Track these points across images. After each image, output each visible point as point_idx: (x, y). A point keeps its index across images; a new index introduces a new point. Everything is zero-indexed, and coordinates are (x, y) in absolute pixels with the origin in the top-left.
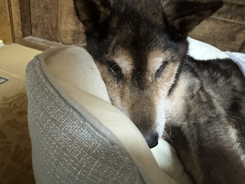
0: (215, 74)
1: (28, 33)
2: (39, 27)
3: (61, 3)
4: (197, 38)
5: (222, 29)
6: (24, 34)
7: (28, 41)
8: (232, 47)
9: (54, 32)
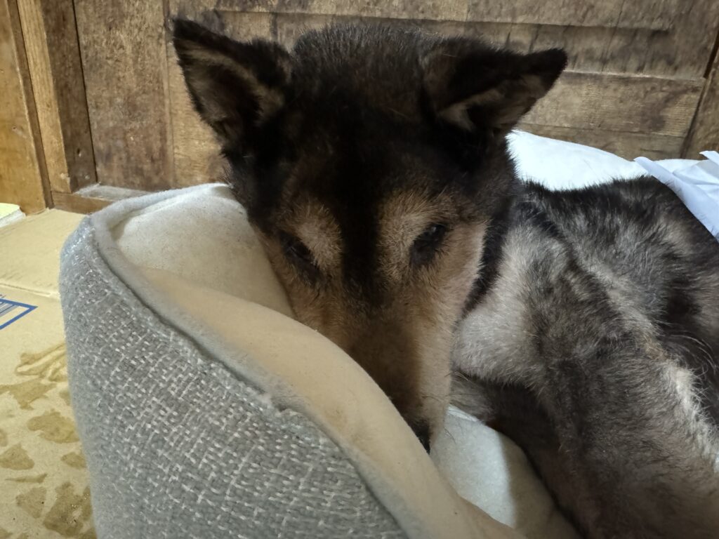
0: (608, 220)
1: (87, 177)
2: (115, 159)
3: (169, 87)
4: (553, 133)
5: (621, 102)
6: (77, 181)
7: (89, 197)
8: (657, 146)
9: (156, 165)
